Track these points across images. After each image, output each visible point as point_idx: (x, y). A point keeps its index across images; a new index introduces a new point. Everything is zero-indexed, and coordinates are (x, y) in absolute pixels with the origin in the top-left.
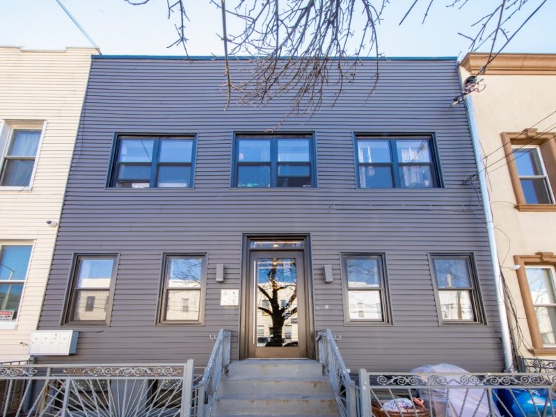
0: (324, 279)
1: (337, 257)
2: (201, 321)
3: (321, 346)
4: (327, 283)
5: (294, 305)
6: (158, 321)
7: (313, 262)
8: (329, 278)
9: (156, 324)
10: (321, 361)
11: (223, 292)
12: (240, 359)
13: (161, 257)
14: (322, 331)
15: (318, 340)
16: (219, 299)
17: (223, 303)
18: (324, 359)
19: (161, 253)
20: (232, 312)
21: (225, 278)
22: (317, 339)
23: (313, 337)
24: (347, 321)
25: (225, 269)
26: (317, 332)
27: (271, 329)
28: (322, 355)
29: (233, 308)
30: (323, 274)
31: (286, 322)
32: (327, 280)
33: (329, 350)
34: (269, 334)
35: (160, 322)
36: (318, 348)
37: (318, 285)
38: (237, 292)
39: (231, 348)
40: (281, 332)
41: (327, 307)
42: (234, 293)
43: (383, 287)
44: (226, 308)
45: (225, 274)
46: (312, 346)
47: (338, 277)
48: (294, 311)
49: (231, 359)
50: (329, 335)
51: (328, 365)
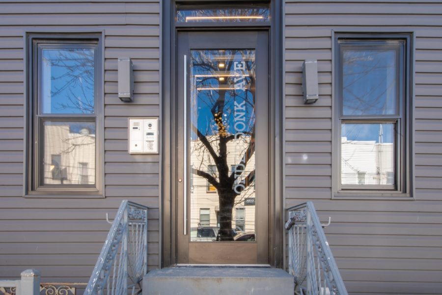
0: (303, 95)
1: (328, 43)
2: (100, 187)
3: (292, 240)
4: (309, 103)
5: (250, 166)
6: (30, 187)
7: (286, 55)
8: (312, 91)
9: (27, 193)
10: (291, 270)
11: (132, 122)
12: (162, 266)
13: (22, 43)
14: (295, 208)
15: (288, 229)
16: (126, 140)
17: (132, 149)
18: (298, 267)
19: (22, 32)
20: (148, 168)
21: (134, 93)
22: (287, 225)
23: (279, 222)
24: (336, 189)
25: (134, 71)
26: (287, 210)
27: (218, 213)
28: (293, 259)
29: (149, 159)
30: (301, 84)
31: (237, 199)
32: (308, 97)
33: (310, 247)
34: (216, 222)
35: (33, 189)
36: (287, 245)
37: (291, 110)
38: (155, 122)
39: (148, 242)
40: (230, 218)
41: (305, 158)
42: (150, 125)
43: (401, 116)
44: (138, 158)
45: (134, 83)
46: (277, 240)
47: (327, 90)
48: (251, 179)
49: (148, 266)
50: (311, 216)
51: (305, 279)
